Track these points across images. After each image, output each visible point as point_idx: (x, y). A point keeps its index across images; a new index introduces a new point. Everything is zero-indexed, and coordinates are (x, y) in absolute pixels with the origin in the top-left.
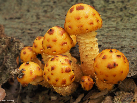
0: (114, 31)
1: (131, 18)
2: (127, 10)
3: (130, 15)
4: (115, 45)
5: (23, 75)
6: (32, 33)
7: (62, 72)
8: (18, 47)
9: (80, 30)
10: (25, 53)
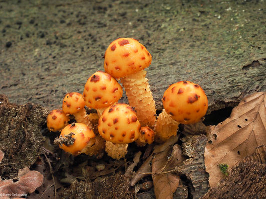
0: (150, 71)
1: (163, 53)
2: (152, 46)
3: (159, 50)
4: (161, 86)
5: (74, 140)
6: (43, 97)
7: (129, 123)
8: (42, 113)
9: (132, 68)
10: (54, 118)
